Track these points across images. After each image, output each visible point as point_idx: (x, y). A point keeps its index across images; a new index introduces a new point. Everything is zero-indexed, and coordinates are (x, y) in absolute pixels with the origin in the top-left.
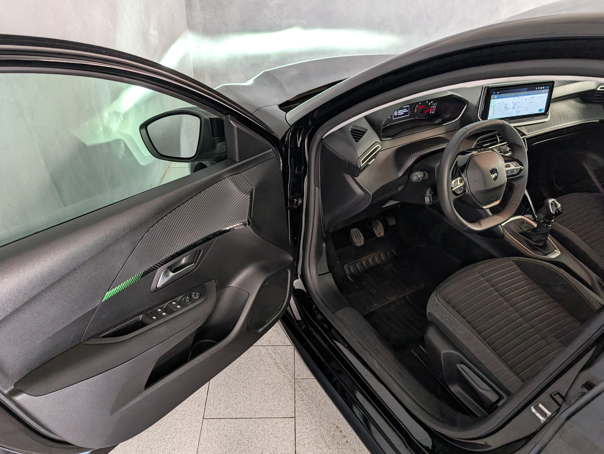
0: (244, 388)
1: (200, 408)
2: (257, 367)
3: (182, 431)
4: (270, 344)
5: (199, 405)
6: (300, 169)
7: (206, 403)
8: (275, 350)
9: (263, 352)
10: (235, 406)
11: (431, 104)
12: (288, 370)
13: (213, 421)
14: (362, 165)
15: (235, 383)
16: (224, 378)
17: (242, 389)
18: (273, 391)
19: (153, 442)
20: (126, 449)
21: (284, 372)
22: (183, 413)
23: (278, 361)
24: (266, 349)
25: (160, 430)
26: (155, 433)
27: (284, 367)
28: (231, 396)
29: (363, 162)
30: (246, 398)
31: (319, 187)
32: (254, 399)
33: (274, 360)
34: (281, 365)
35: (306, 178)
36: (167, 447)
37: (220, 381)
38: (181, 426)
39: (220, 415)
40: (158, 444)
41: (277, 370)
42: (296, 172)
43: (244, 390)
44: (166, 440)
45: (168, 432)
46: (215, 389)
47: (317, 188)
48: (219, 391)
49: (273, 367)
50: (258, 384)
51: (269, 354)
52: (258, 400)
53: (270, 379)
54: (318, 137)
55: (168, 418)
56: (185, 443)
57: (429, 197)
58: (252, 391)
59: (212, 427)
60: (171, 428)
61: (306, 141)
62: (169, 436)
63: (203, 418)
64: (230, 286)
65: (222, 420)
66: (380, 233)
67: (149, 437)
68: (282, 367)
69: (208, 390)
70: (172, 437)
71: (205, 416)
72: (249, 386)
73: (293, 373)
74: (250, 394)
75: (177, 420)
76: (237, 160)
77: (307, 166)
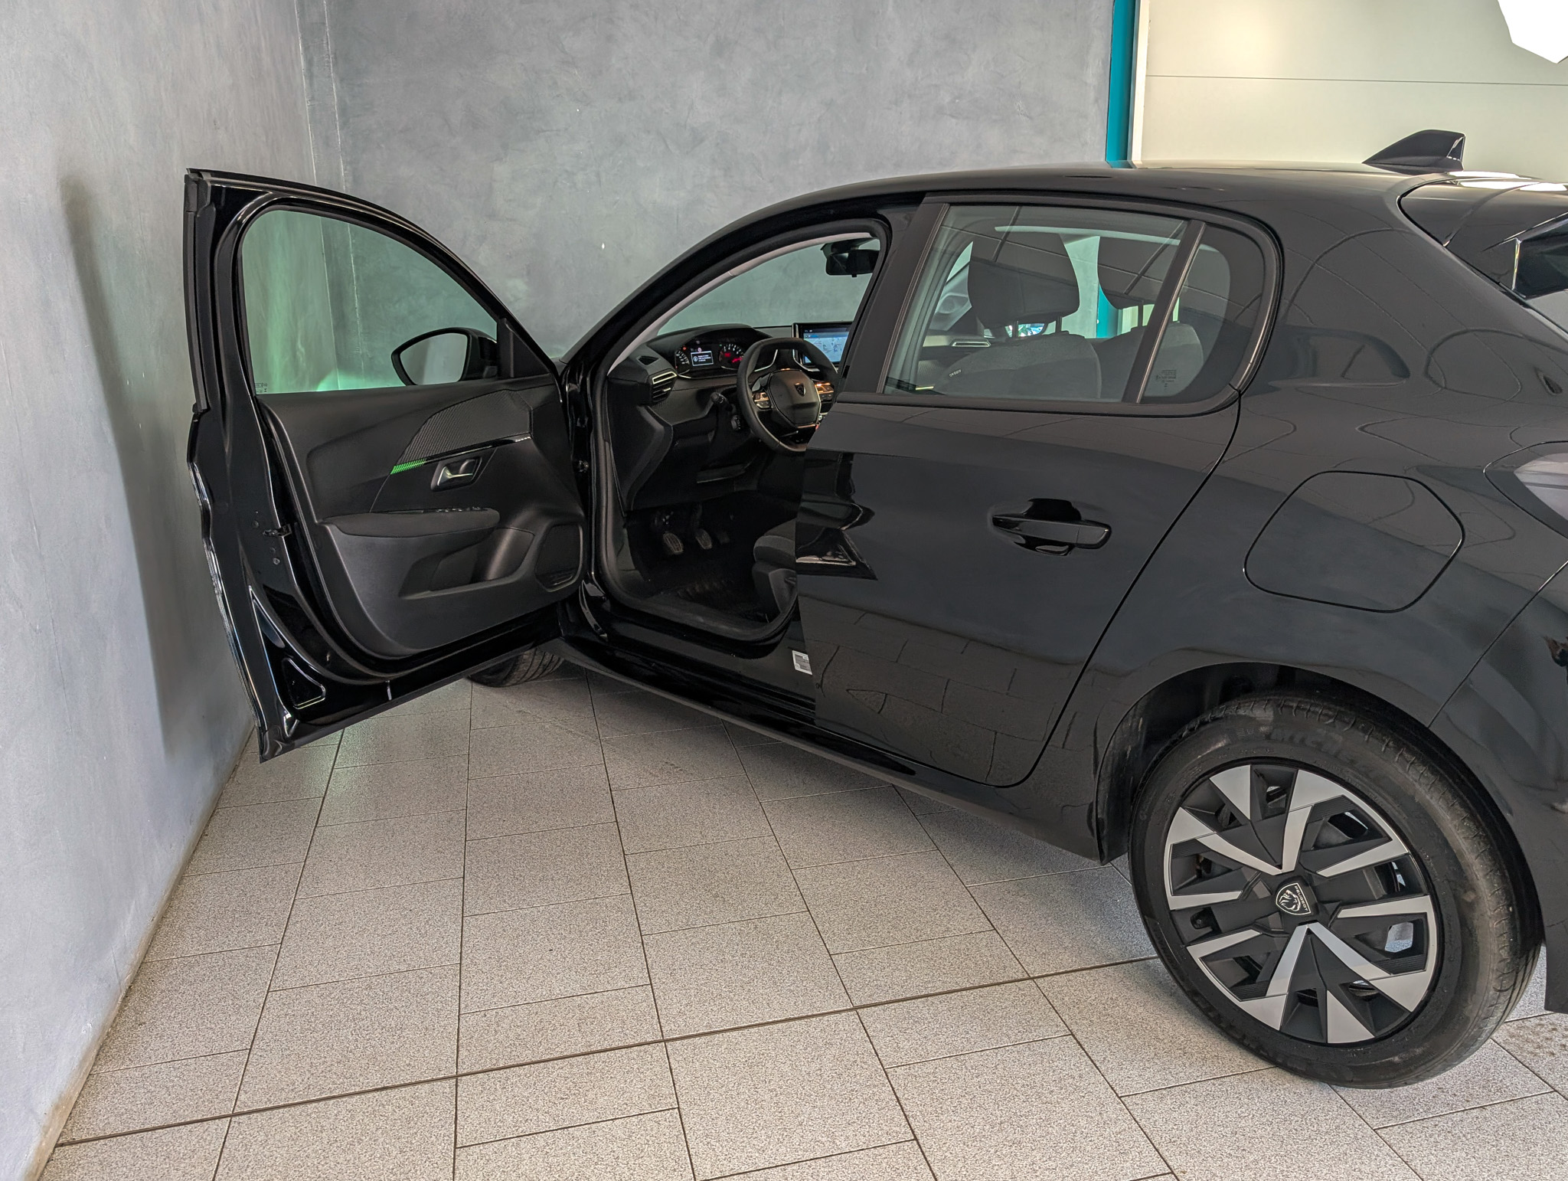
0: (525, 753)
2: (540, 737)
4: (556, 719)
6: (582, 422)
10: (514, 767)
11: (739, 353)
14: (654, 383)
17: (521, 754)
18: (569, 750)
21: (582, 736)
27: (583, 733)
29: (655, 380)
30: (529, 760)
31: (609, 443)
35: (592, 435)
41: (572, 736)
42: (578, 424)
47: (607, 444)
50: (544, 749)
52: (548, 759)
53: (562, 743)
54: (601, 374)
57: (736, 421)
61: (588, 379)
63: (468, 780)
64: (510, 527)
66: (706, 545)
72: (531, 751)
74: (534, 756)
76: (512, 376)
77: (592, 416)
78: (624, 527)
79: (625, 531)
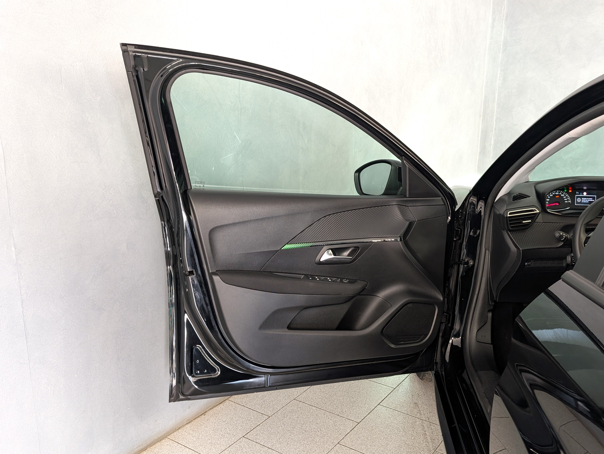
0: (385, 439)
1: (339, 436)
2: (405, 430)
3: (317, 443)
4: (428, 420)
5: (340, 434)
7: (346, 435)
8: (430, 425)
9: (418, 423)
10: (369, 447)
12: (433, 443)
13: (344, 448)
14: (508, 216)
15: (379, 432)
16: (372, 426)
17: (383, 438)
18: (409, 450)
19: (291, 441)
20: (271, 436)
21: (428, 443)
22: (325, 433)
23: (428, 434)
24: (422, 422)
25: (301, 436)
26: (296, 436)
27: (431, 439)
28: (370, 439)
29: (510, 214)
30: (382, 446)
31: (489, 251)
32: (389, 448)
33: (425, 431)
34: (429, 438)
35: (479, 243)
36: (299, 448)
37: (367, 426)
38: (318, 440)
39: (353, 447)
40: (294, 443)
41: (422, 439)
43: (384, 440)
44: (302, 443)
45: (306, 439)
46: (360, 430)
47: (487, 251)
48: (362, 432)
49: (420, 436)
50: (399, 441)
51: (423, 426)
52: (392, 451)
53: (412, 442)
55: (311, 432)
56: (314, 451)
58: (390, 443)
59: (342, 451)
60: (310, 438)
62: (305, 442)
63: (338, 443)
64: (379, 296)
65: (352, 450)
67: (291, 437)
68: (429, 439)
69: (354, 428)
70: (307, 444)
71: (340, 442)
72: (389, 439)
73: (437, 446)
74: (387, 444)
75: (318, 435)
76: (408, 196)
78: (489, 311)
79: (490, 315)
